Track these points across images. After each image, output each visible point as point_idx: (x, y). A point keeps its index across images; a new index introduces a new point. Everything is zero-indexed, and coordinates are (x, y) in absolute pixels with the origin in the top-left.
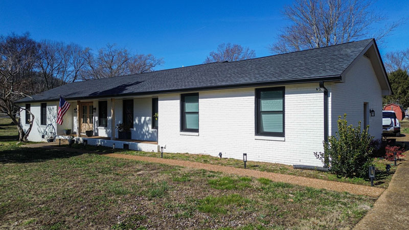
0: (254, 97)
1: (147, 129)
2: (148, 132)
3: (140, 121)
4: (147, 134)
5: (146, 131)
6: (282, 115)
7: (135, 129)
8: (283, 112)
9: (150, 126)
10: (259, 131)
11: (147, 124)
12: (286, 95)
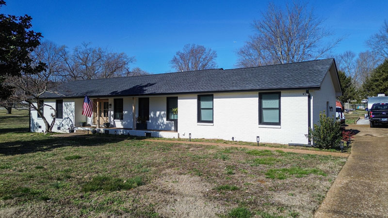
0: (258, 98)
1: (162, 121)
2: (163, 123)
3: (155, 114)
4: (162, 125)
5: (161, 123)
6: (278, 111)
7: (150, 121)
8: (279, 109)
9: (165, 119)
10: (261, 121)
11: (162, 118)
12: (281, 98)
